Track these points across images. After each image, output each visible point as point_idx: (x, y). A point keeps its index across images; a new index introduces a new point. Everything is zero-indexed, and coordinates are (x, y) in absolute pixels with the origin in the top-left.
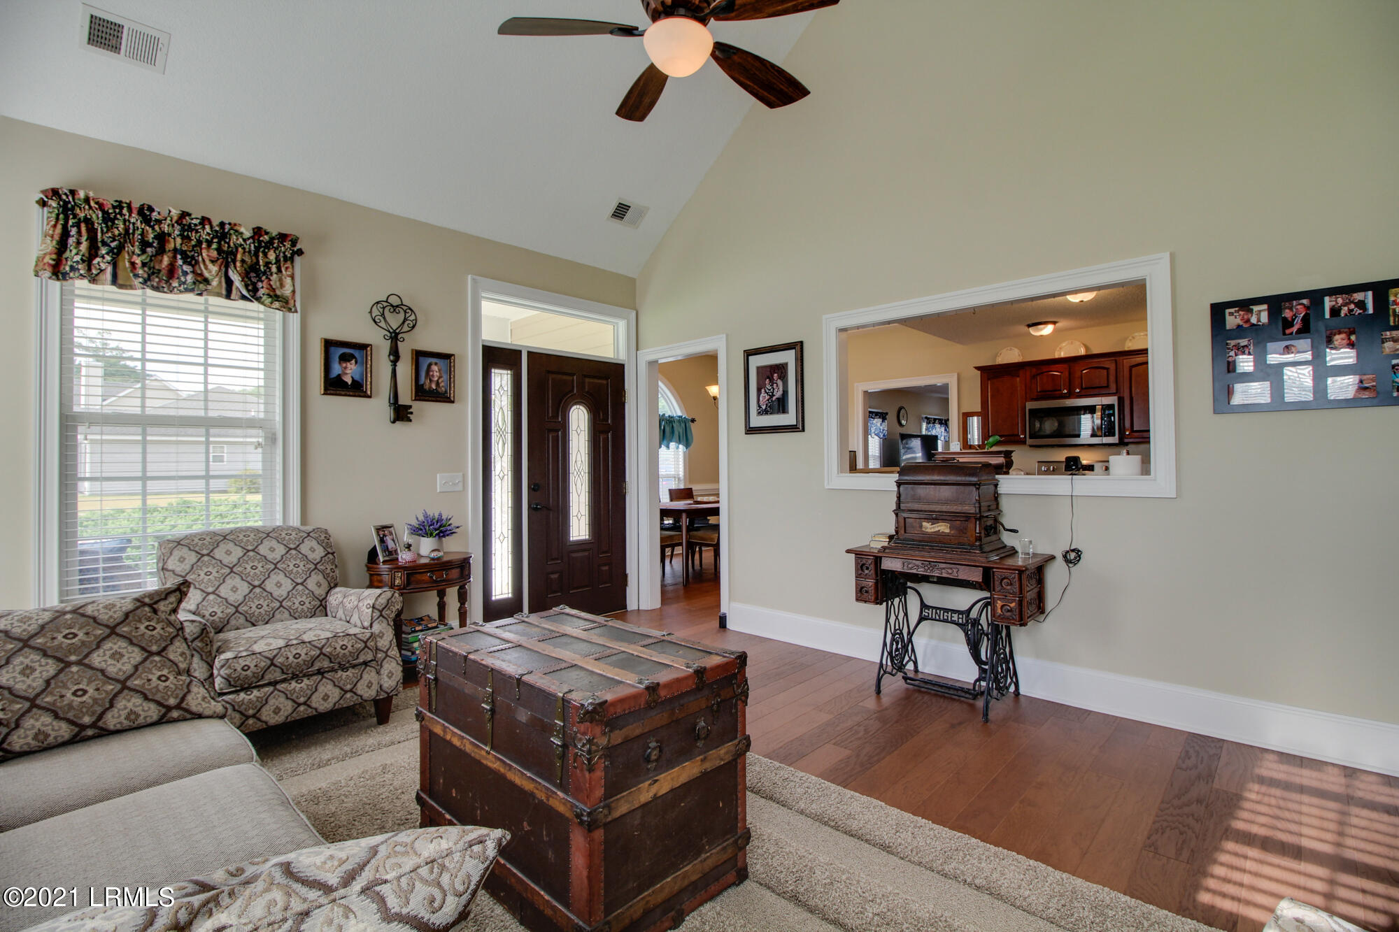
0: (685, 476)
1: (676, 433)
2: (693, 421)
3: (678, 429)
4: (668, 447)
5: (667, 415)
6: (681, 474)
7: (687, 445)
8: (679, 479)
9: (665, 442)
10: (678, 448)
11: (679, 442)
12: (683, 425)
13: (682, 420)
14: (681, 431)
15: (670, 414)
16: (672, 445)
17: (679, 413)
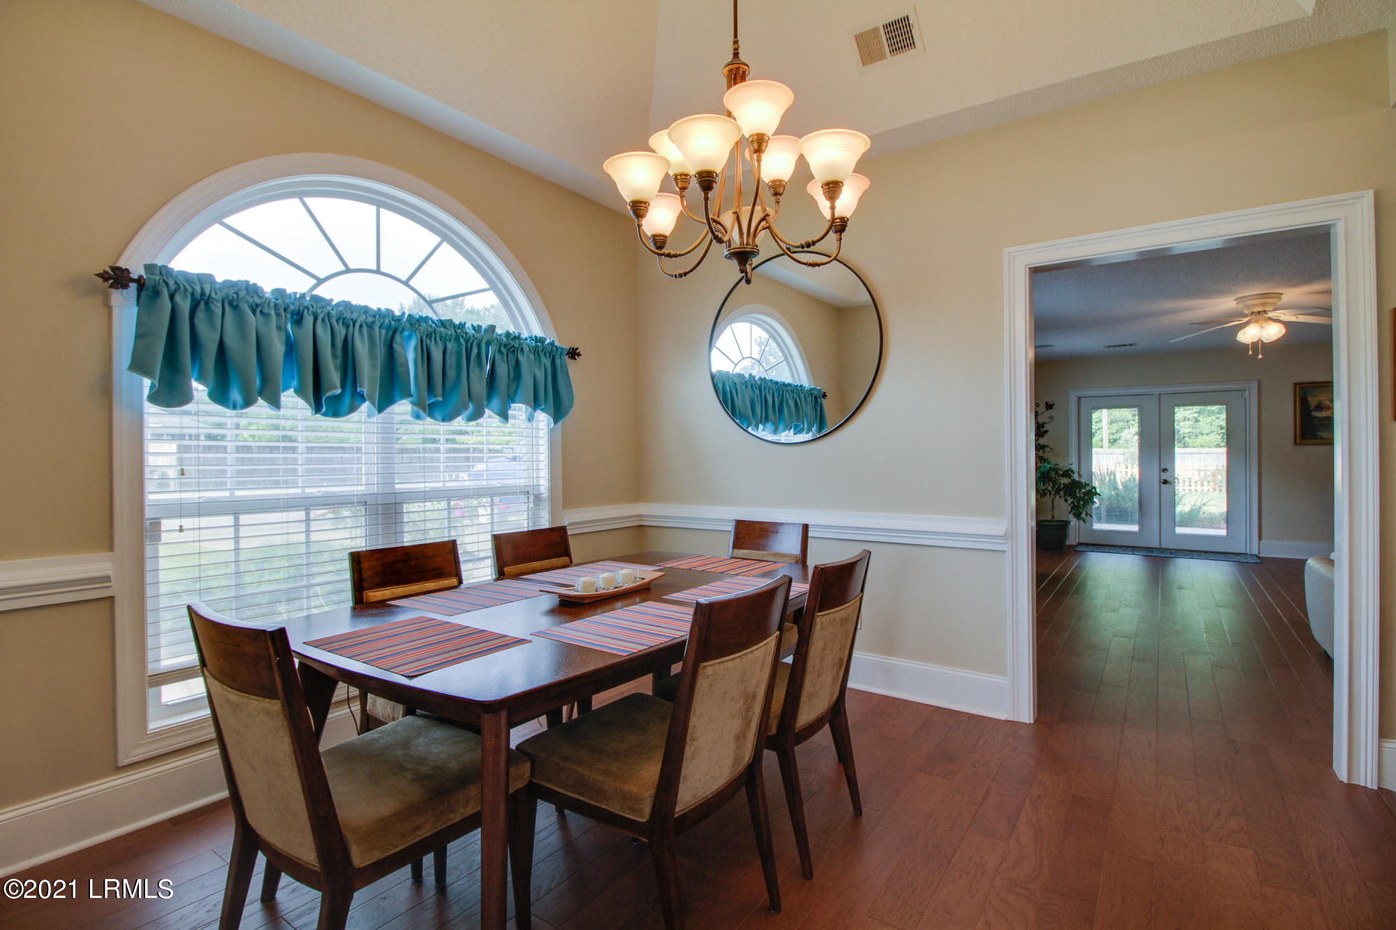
0: (552, 489)
1: (527, 380)
2: (573, 354)
3: (532, 370)
4: (504, 416)
5: (499, 331)
6: (544, 484)
7: (558, 413)
8: (538, 498)
9: (496, 402)
10: (530, 418)
11: (536, 404)
12: (547, 362)
13: (540, 348)
14: (540, 375)
15: (512, 329)
16: (519, 410)
17: (538, 332)
